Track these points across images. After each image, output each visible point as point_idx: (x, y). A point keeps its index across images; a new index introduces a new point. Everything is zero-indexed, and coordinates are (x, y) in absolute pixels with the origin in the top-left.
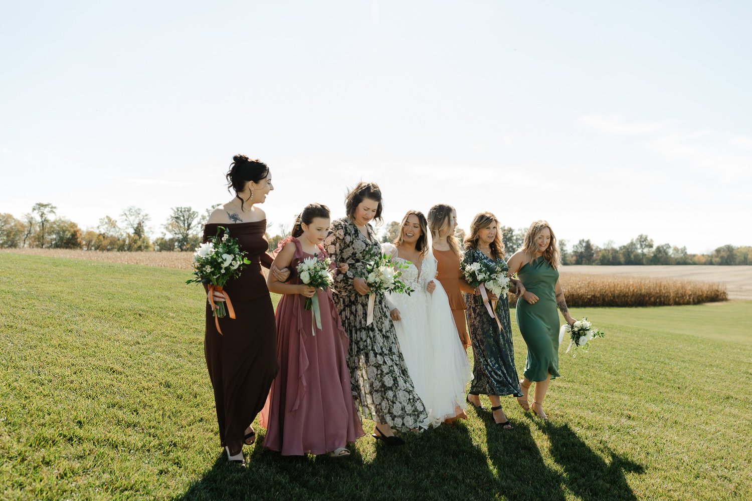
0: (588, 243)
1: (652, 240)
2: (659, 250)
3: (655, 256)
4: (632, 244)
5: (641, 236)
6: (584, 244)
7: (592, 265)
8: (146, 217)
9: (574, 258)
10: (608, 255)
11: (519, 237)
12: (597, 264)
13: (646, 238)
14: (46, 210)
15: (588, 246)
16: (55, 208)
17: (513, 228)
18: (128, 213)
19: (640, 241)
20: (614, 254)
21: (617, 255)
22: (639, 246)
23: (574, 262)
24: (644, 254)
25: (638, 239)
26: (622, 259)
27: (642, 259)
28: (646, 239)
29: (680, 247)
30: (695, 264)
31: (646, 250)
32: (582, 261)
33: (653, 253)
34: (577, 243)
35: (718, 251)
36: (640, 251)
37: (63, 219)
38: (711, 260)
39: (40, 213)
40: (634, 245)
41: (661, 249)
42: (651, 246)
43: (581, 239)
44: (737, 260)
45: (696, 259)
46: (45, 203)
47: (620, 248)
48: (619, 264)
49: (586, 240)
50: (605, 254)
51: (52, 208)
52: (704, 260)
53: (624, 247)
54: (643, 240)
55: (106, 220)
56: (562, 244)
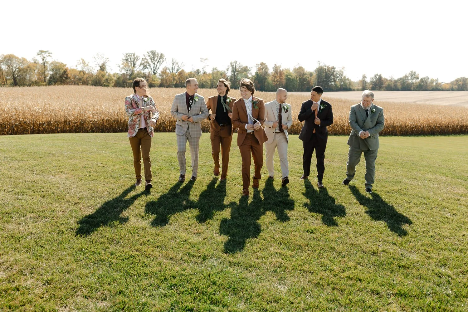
0: (380, 76)
1: (418, 74)
2: (422, 80)
3: (420, 84)
4: (406, 77)
5: (412, 72)
6: (378, 77)
7: (381, 90)
8: (107, 60)
9: (371, 86)
10: (391, 84)
12: (384, 90)
13: (415, 72)
14: (45, 55)
15: (380, 78)
16: (51, 53)
18: (96, 57)
19: (411, 75)
20: (395, 83)
21: (397, 84)
22: (410, 78)
23: (371, 88)
24: (413, 83)
25: (410, 73)
26: (400, 87)
27: (411, 87)
28: (415, 74)
29: (434, 78)
30: (443, 90)
31: (414, 81)
32: (375, 88)
34: (373, 76)
35: (457, 81)
36: (410, 81)
37: (56, 61)
38: (452, 87)
39: (42, 57)
40: (407, 77)
41: (424, 80)
42: (418, 78)
43: (376, 74)
45: (443, 87)
46: (45, 50)
47: (398, 79)
48: (398, 90)
49: (379, 74)
50: (390, 83)
51: (49, 53)
52: (448, 87)
53: (401, 78)
54: (413, 75)
55: (81, 61)
56: (364, 77)
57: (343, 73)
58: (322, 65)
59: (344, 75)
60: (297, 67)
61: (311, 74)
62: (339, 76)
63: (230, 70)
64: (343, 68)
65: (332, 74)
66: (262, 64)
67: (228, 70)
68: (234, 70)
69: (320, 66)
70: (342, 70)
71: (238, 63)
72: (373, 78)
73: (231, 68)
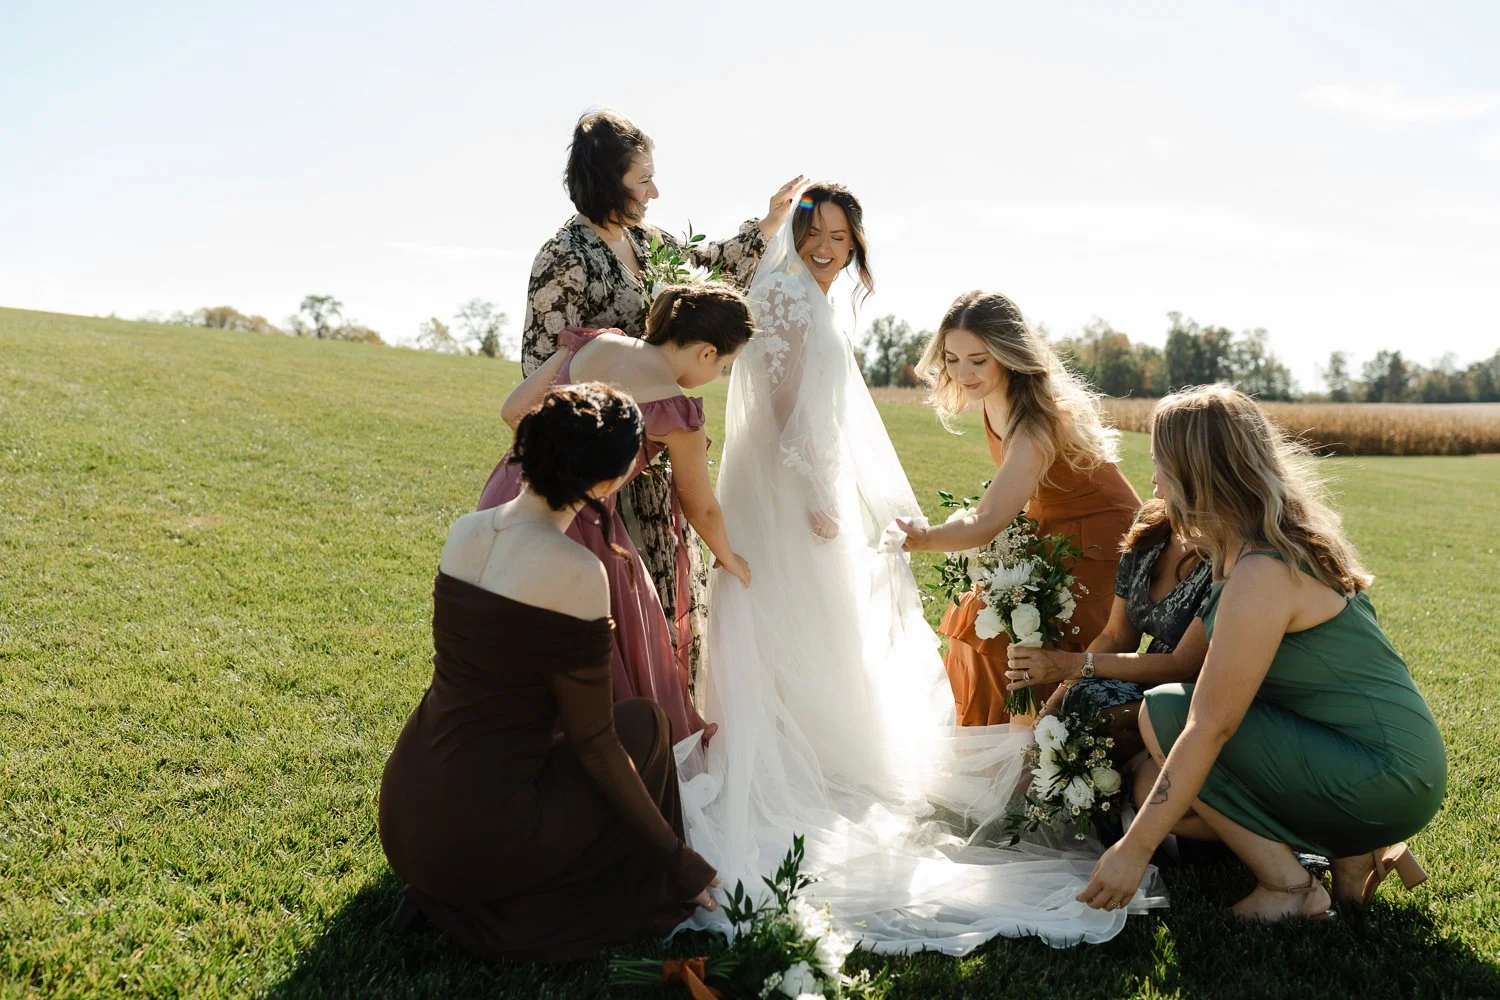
0: (1396, 359)
6: (1388, 361)
7: (1404, 402)
9: (1363, 390)
10: (1441, 384)
11: (1244, 348)
12: (1417, 401)
14: (324, 309)
15: (1397, 365)
16: (339, 304)
17: (1229, 328)
18: (468, 312)
20: (1456, 381)
21: (1463, 382)
23: (1364, 398)
26: (1473, 391)
32: (1381, 395)
34: (1372, 357)
37: (354, 324)
39: (314, 315)
43: (1382, 350)
46: (321, 295)
47: (1471, 369)
48: (1466, 400)
49: (1392, 350)
50: (1437, 382)
51: (334, 304)
53: (1479, 365)
55: (432, 326)
56: (1338, 360)
57: (1261, 348)
58: (1184, 324)
59: (1267, 354)
60: (1100, 332)
61: (1149, 354)
62: (1251, 359)
63: (874, 346)
65: (1223, 352)
67: (867, 343)
68: (888, 345)
69: (1178, 328)
70: (1257, 340)
71: (897, 323)
72: (1371, 365)
73: (876, 337)
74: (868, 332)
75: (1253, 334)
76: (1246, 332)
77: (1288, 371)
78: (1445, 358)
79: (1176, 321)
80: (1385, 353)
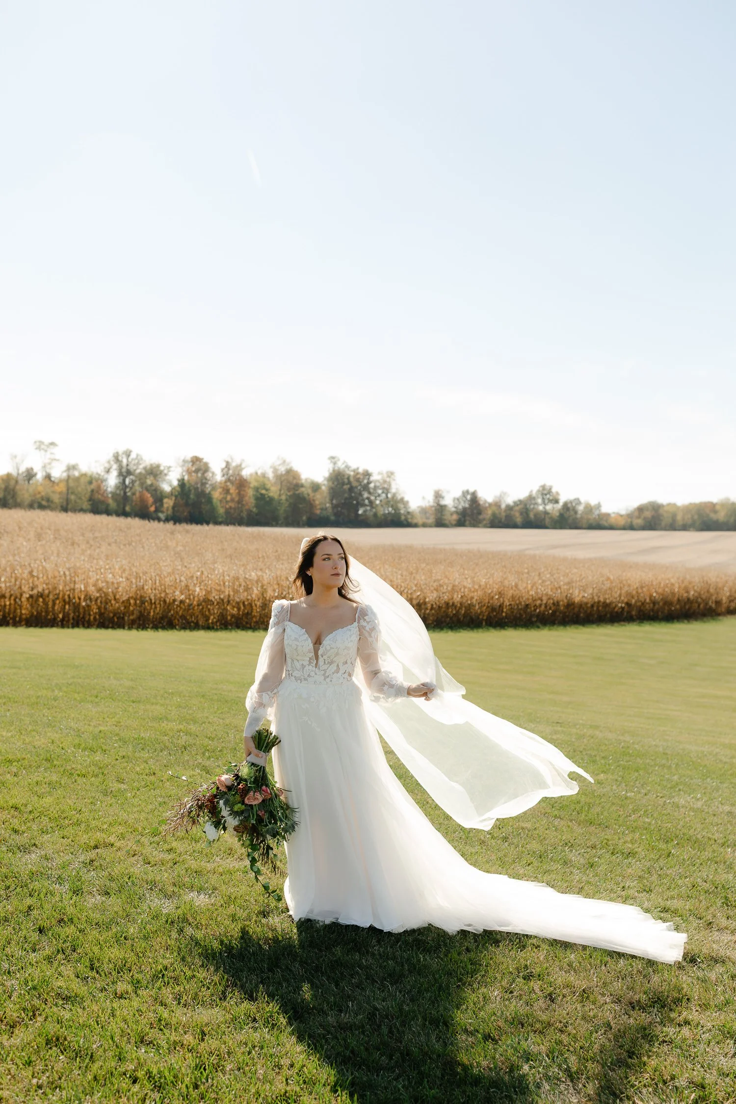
0: (474, 495)
1: (558, 493)
2: (566, 506)
3: (561, 515)
4: (531, 498)
5: (543, 487)
6: (469, 497)
7: (479, 527)
9: (455, 517)
10: (500, 513)
11: (378, 484)
12: (486, 526)
13: (550, 489)
15: (475, 500)
19: (542, 494)
20: (508, 512)
21: (512, 513)
22: (540, 501)
23: (454, 523)
24: (546, 513)
25: (539, 491)
26: (519, 520)
27: (544, 519)
28: (550, 492)
29: (593, 503)
30: (611, 528)
31: (549, 507)
32: (465, 521)
33: (559, 511)
34: (458, 494)
35: (641, 509)
36: (541, 508)
38: (631, 522)
40: (534, 498)
41: (569, 505)
42: (557, 502)
43: (465, 489)
44: (663, 524)
45: (612, 521)
47: (515, 502)
48: (515, 526)
49: (471, 490)
50: (497, 512)
52: (622, 522)
53: (520, 501)
54: (546, 493)
56: (438, 495)
57: (390, 485)
58: (340, 465)
59: (393, 490)
60: (282, 469)
61: (316, 487)
62: (383, 493)
63: (114, 473)
64: (391, 474)
65: (366, 487)
66: (196, 460)
67: (108, 471)
68: (125, 473)
69: (336, 468)
70: (388, 480)
71: (133, 456)
72: (458, 499)
73: (115, 466)
74: (109, 462)
75: (385, 475)
76: (379, 473)
77: (407, 502)
78: (501, 496)
79: (335, 463)
80: (467, 492)
